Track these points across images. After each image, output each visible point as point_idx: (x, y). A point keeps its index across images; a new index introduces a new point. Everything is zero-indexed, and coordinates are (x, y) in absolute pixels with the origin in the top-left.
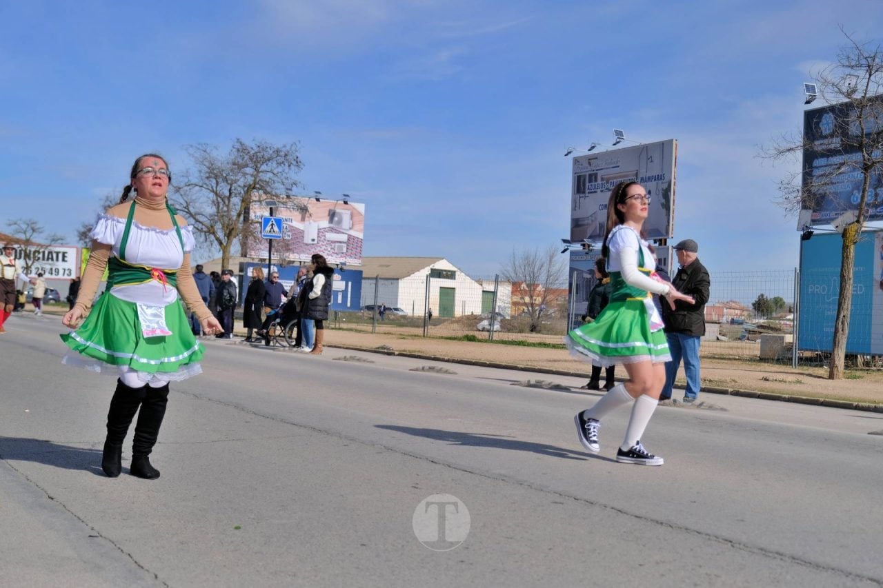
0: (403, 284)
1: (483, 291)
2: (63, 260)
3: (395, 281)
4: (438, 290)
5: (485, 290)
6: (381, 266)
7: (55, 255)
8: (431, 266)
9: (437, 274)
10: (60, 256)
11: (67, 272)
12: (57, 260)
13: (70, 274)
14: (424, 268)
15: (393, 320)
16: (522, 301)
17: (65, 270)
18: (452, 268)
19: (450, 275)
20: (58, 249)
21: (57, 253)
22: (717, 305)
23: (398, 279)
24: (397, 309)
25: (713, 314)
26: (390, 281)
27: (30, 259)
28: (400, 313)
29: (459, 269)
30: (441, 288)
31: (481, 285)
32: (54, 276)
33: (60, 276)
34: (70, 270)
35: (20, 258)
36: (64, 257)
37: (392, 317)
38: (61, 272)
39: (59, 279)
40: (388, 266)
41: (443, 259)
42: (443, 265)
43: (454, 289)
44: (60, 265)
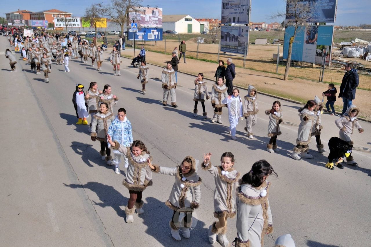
0: (177, 24)
1: (201, 25)
2: (77, 21)
3: (174, 23)
4: (187, 25)
5: (201, 24)
6: (170, 18)
7: (74, 20)
8: (185, 18)
9: (187, 20)
10: (76, 20)
11: (78, 25)
12: (75, 21)
13: (79, 26)
14: (182, 18)
15: (174, 37)
16: (212, 25)
17: (77, 24)
18: (191, 18)
19: (191, 20)
20: (75, 18)
21: (75, 19)
22: (271, 24)
23: (175, 22)
24: (175, 32)
25: (270, 26)
26: (173, 23)
27: (67, 21)
28: (176, 33)
29: (193, 18)
30: (188, 24)
31: (200, 22)
32: (74, 26)
33: (76, 26)
34: (79, 24)
35: (64, 21)
36: (77, 20)
37: (173, 35)
38: (76, 25)
39: (76, 27)
40: (172, 18)
41: (188, 15)
42: (188, 17)
43: (192, 24)
44: (75, 23)
